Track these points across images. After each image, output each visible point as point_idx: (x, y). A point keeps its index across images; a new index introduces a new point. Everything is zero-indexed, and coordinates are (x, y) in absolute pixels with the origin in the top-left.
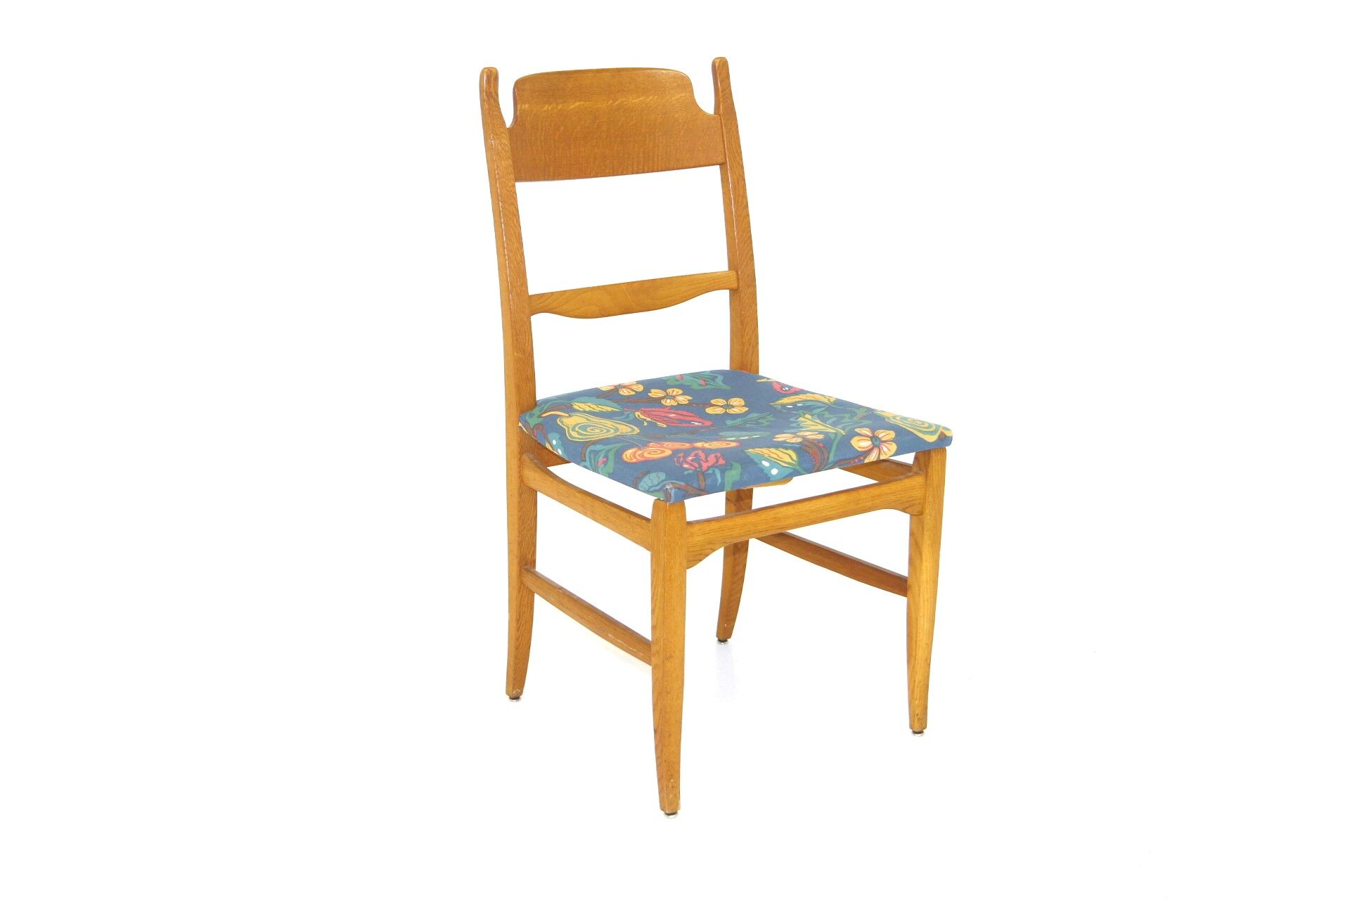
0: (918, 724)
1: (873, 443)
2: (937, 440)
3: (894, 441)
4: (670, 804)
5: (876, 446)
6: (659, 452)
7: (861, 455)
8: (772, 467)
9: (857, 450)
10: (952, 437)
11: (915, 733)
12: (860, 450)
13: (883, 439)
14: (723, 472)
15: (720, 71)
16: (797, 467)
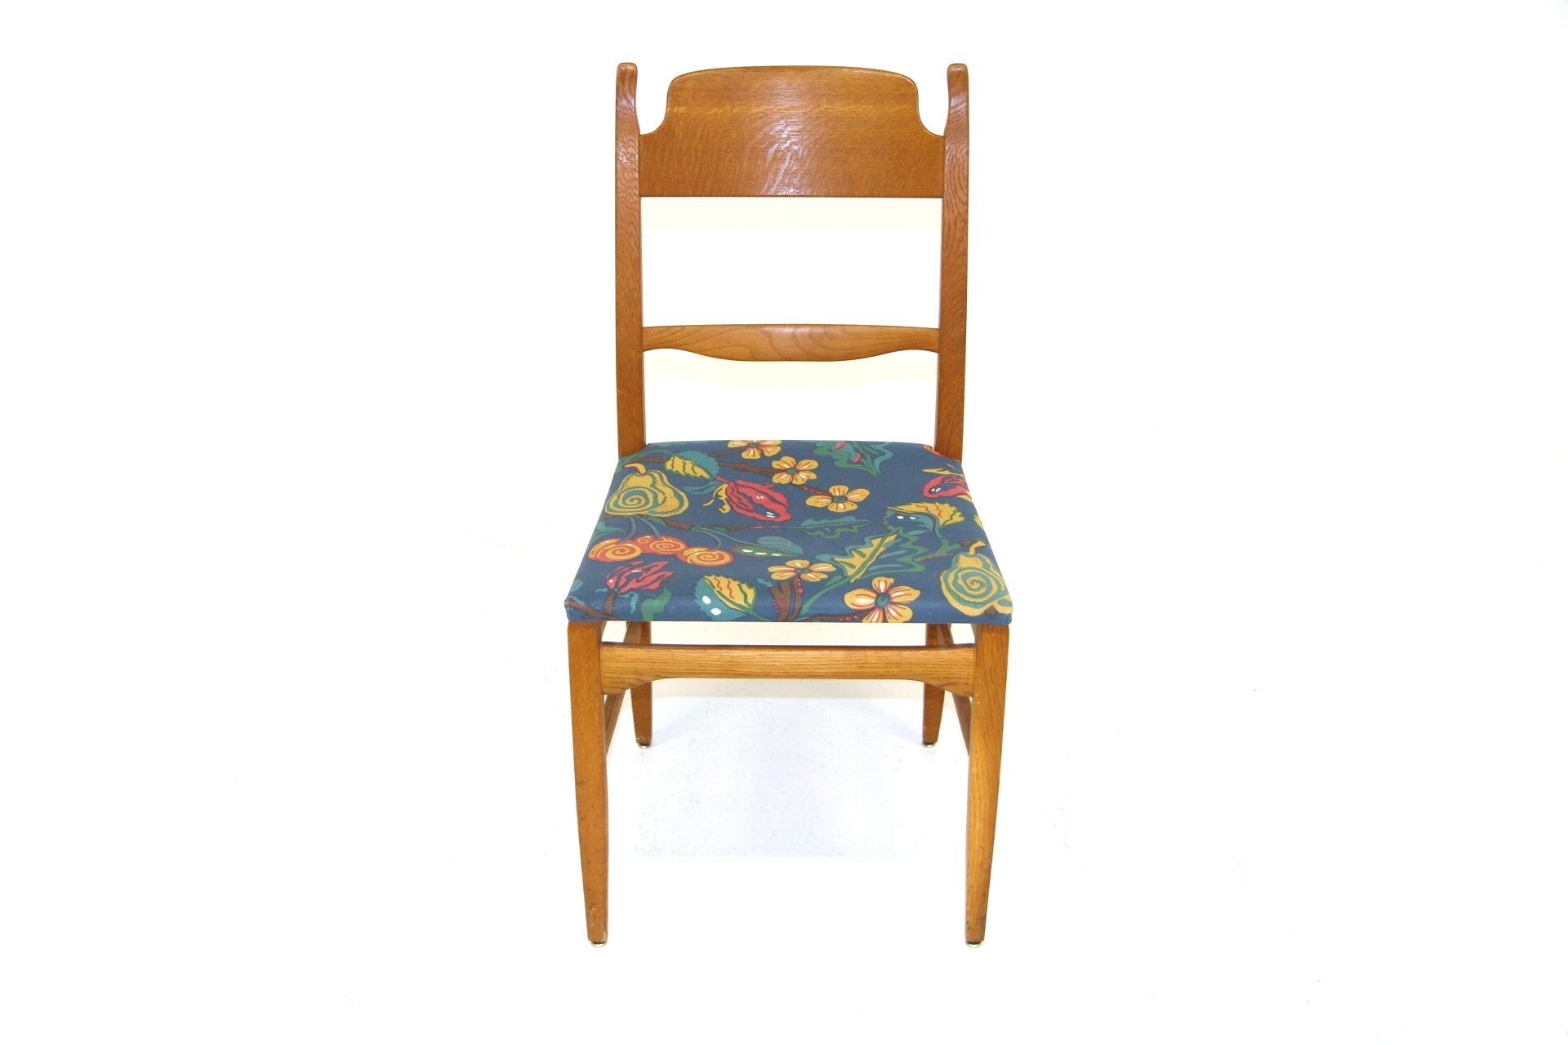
0: (976, 934)
1: (876, 602)
2: (982, 615)
3: (910, 605)
4: (597, 931)
5: (879, 607)
6: (628, 551)
7: (855, 614)
8: (712, 606)
9: (848, 608)
10: (1010, 615)
11: (970, 943)
12: (853, 607)
13: (895, 600)
14: (642, 599)
15: (958, 80)
16: (751, 612)
